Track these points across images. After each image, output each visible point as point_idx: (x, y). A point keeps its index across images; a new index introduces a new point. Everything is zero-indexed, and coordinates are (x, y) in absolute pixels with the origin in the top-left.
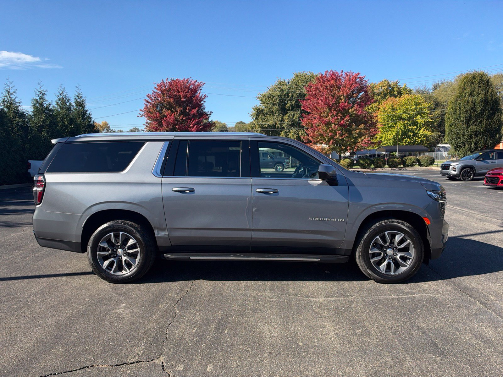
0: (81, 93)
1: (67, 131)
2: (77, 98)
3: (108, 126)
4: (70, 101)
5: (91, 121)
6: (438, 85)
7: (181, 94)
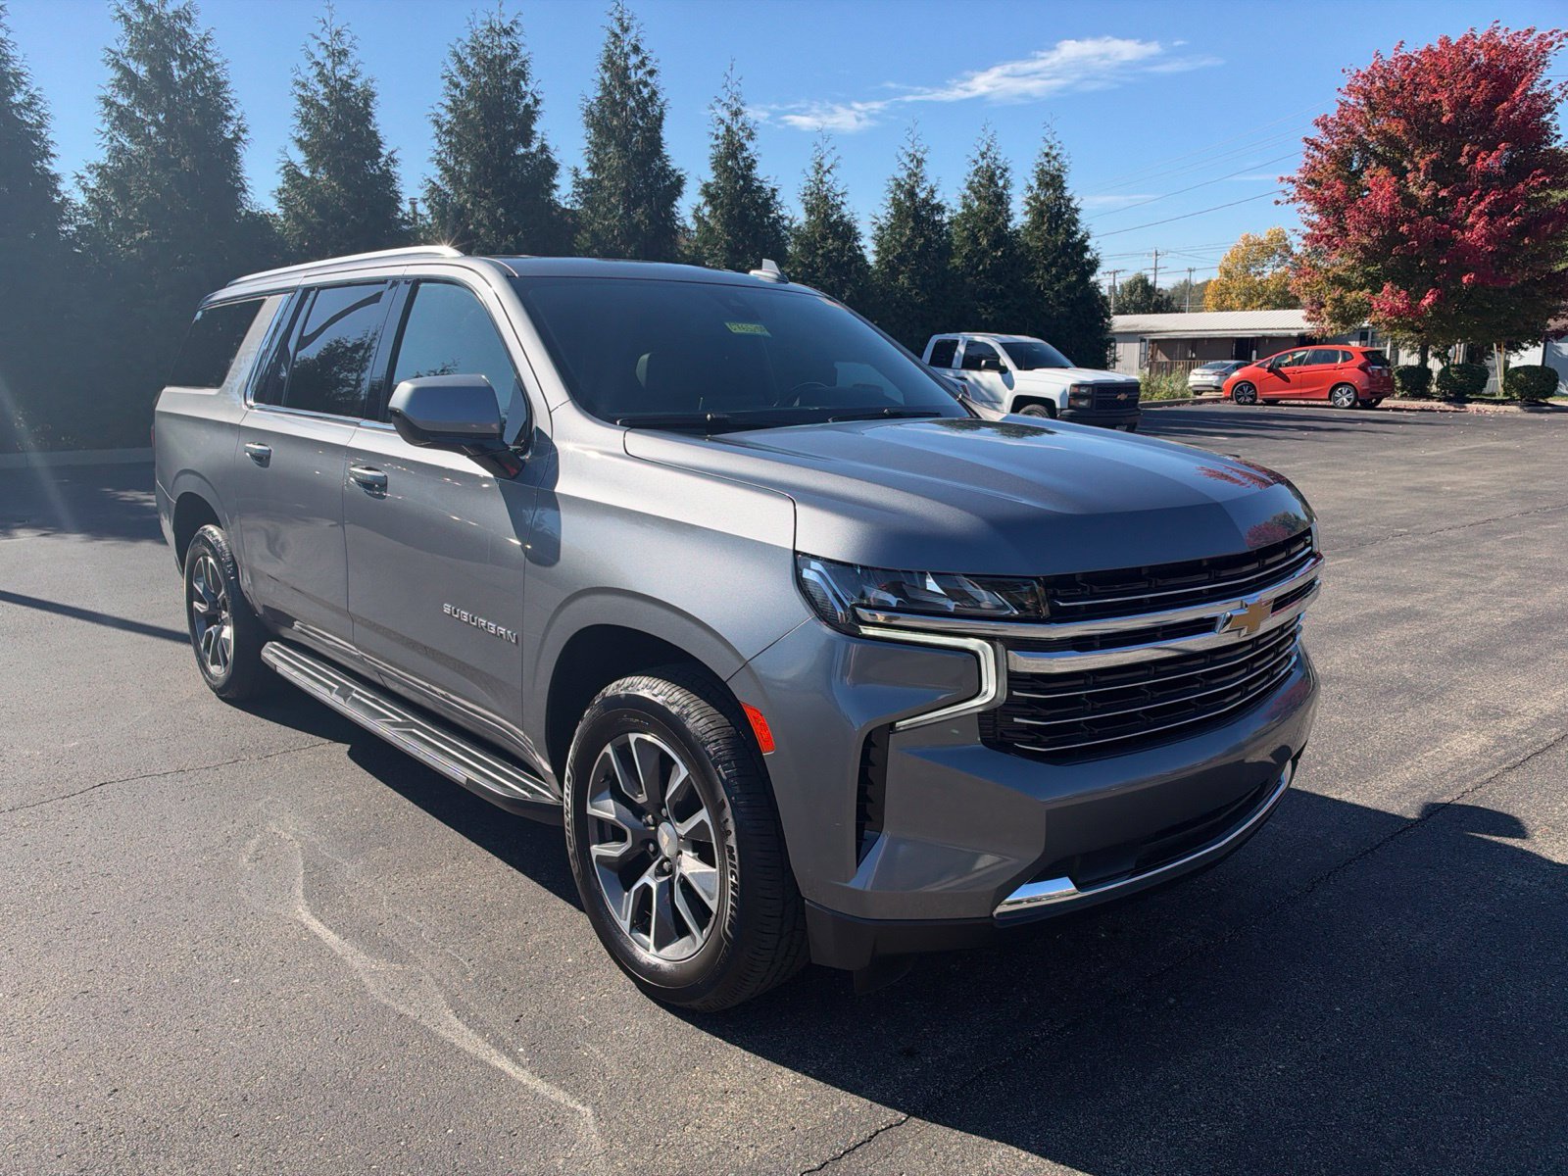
0: (1059, 142)
1: (981, 267)
2: (1044, 160)
3: (1287, 242)
4: (1007, 175)
5: (1076, 233)
7: (1443, 96)
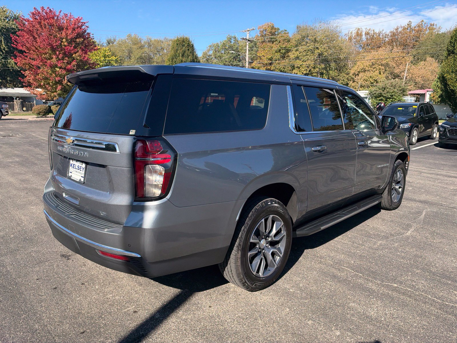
6: (111, 40)
